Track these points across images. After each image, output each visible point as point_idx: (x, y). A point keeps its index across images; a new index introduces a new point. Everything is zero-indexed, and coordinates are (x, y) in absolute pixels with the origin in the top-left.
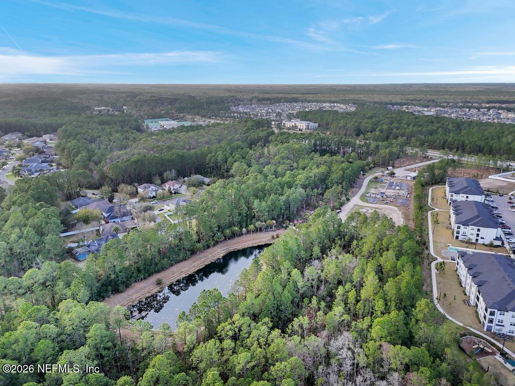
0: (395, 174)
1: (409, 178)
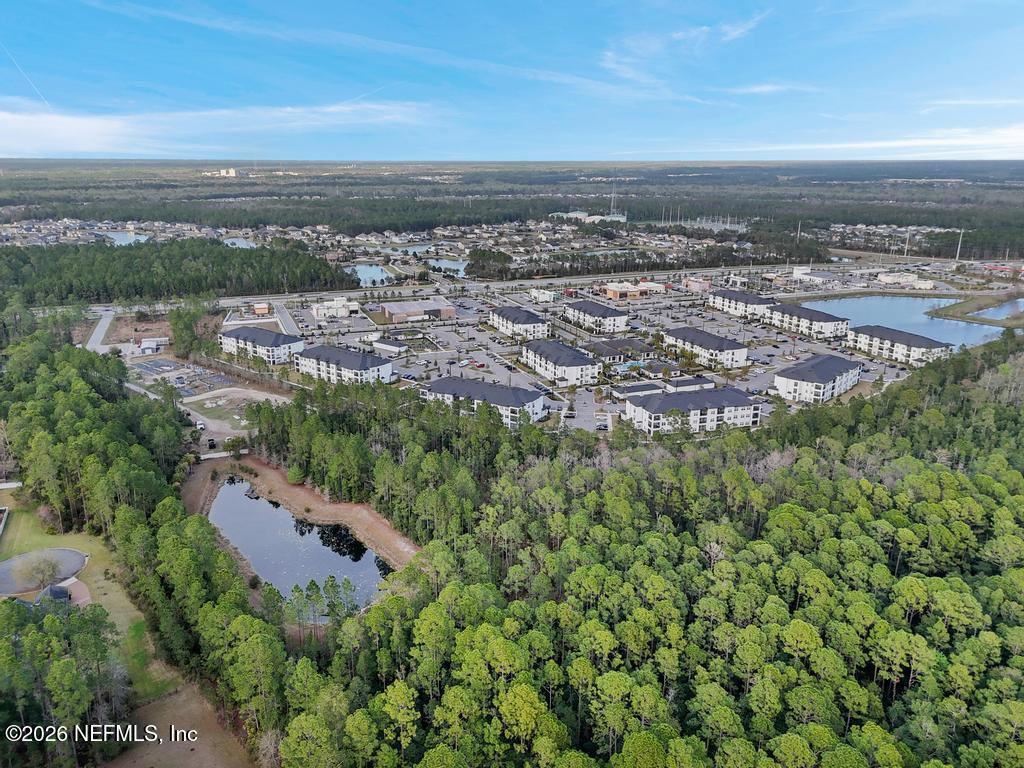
0: (121, 351)
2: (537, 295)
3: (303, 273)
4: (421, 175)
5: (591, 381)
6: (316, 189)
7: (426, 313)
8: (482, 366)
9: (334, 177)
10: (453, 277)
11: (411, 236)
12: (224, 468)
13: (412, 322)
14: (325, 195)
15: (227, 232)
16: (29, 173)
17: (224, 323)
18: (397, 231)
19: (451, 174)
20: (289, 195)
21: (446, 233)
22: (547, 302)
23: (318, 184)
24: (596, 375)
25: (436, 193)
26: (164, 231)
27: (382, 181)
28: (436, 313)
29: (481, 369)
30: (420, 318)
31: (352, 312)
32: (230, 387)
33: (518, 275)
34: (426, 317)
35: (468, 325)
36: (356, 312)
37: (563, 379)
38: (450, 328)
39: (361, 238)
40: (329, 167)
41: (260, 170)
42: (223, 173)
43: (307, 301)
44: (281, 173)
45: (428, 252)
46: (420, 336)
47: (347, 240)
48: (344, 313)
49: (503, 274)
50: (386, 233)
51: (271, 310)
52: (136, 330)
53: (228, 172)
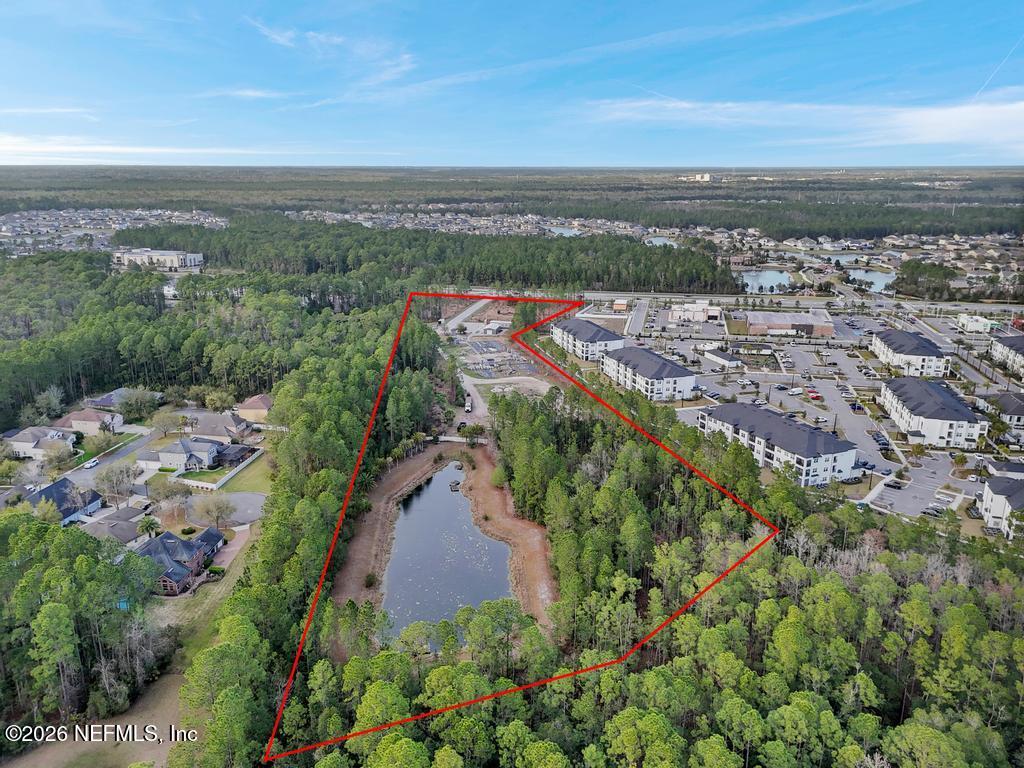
0: (466, 329)
1: (490, 333)
2: (965, 322)
3: (684, 273)
4: (916, 180)
5: (966, 445)
6: (778, 193)
7: (794, 327)
8: (817, 398)
9: (808, 182)
10: (864, 291)
11: (848, 243)
12: (454, 454)
13: (772, 336)
14: (785, 199)
15: (655, 231)
16: (537, 177)
17: (577, 315)
18: (835, 236)
19: (957, 180)
20: (746, 199)
21: (897, 243)
22: (978, 332)
23: (783, 189)
24: (976, 437)
25: (920, 198)
26: (599, 227)
27: (863, 186)
28: (809, 329)
29: (815, 402)
30: (783, 332)
31: (710, 318)
32: (529, 376)
33: (958, 296)
34: (794, 332)
35: (841, 347)
36: (715, 318)
37: (917, 434)
38: (812, 348)
39: (789, 243)
40: (812, 173)
41: (737, 176)
42: (698, 177)
43: (671, 302)
44: (755, 178)
45: (857, 261)
46: (768, 352)
47: (772, 244)
48: (702, 317)
49: (938, 293)
50: (820, 239)
51: (630, 307)
52: (499, 312)
53: (702, 177)
